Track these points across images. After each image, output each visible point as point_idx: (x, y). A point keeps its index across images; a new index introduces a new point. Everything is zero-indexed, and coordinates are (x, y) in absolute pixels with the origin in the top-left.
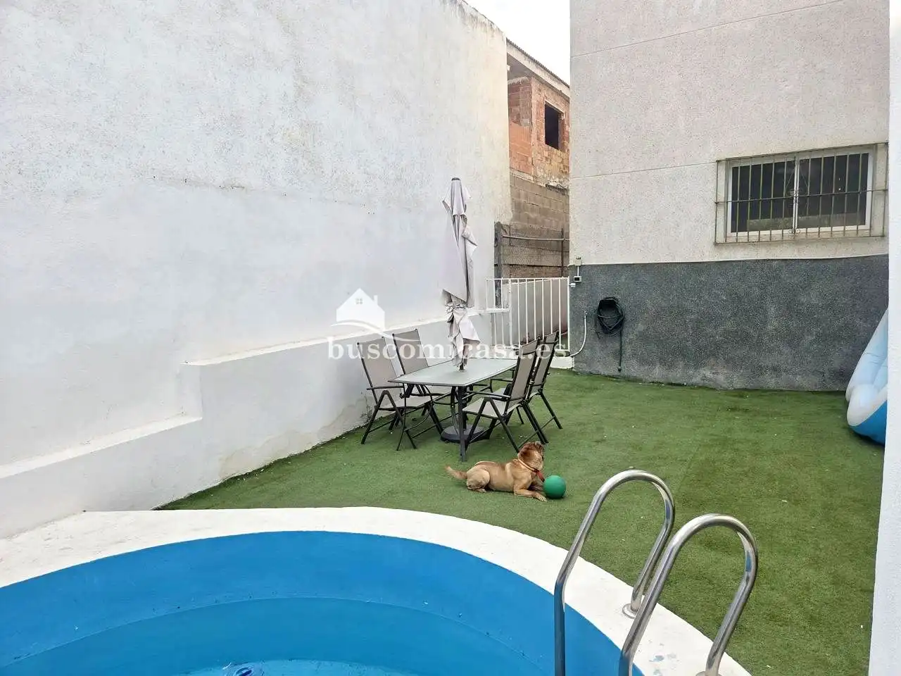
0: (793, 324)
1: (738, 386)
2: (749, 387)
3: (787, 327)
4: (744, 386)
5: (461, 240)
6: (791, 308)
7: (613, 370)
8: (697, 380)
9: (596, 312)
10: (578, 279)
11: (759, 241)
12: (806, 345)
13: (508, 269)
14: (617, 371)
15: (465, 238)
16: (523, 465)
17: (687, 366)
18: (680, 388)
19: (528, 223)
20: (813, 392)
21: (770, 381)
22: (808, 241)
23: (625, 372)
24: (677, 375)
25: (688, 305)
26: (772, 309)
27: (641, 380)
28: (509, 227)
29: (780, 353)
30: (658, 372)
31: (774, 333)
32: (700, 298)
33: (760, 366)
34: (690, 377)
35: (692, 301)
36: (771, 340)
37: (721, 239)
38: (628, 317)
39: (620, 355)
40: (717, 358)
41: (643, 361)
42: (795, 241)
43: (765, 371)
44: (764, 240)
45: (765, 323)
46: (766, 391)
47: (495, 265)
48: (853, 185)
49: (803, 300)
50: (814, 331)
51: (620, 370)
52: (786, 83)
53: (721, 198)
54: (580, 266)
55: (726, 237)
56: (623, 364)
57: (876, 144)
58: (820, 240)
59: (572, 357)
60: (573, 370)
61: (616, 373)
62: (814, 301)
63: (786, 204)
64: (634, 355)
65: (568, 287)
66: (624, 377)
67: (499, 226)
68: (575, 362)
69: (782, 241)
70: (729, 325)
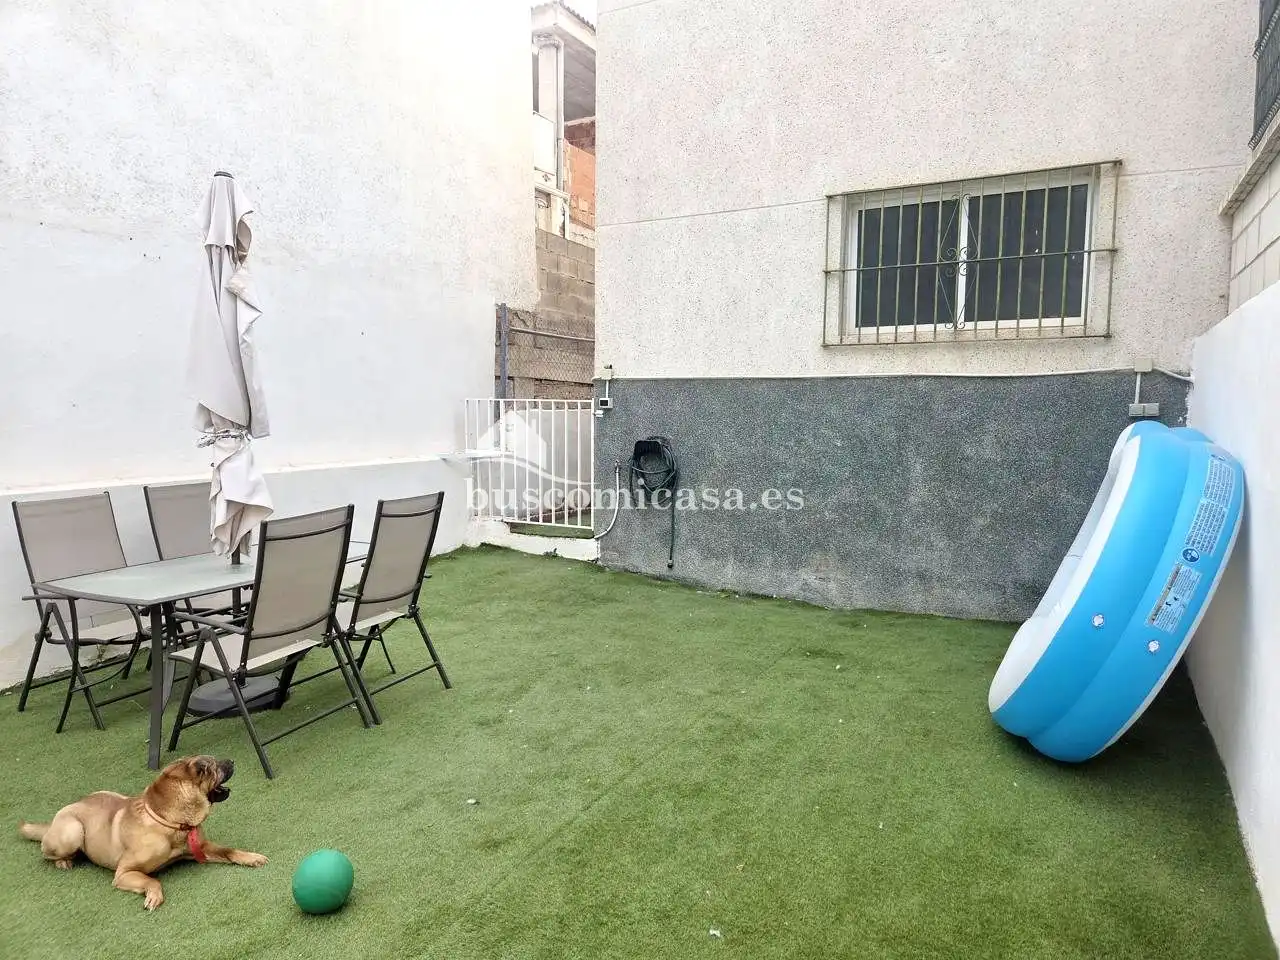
0: (953, 494)
1: (861, 604)
2: (877, 607)
3: (944, 501)
4: (869, 606)
5: (225, 298)
6: (950, 468)
7: (660, 568)
8: (793, 589)
9: (631, 461)
10: (605, 403)
11: (896, 342)
12: (974, 535)
13: (532, 387)
14: (666, 568)
15: (234, 295)
16: (148, 818)
17: (776, 565)
18: (765, 604)
19: (578, 311)
20: (986, 623)
21: (915, 600)
22: (979, 344)
23: (678, 571)
24: (762, 580)
25: (780, 455)
26: (918, 467)
27: (703, 588)
28: (534, 315)
29: (930, 547)
30: (730, 574)
31: (921, 510)
32: (799, 442)
33: (897, 570)
34: (782, 584)
35: (786, 447)
36: (917, 519)
37: (833, 338)
38: (684, 473)
39: (671, 537)
40: (826, 551)
41: (709, 553)
42: (957, 344)
43: (906, 579)
44: (904, 340)
45: (905, 491)
46: (903, 616)
47: (497, 378)
48: (1055, 242)
49: (969, 451)
50: (990, 506)
51: (670, 567)
52: (944, 56)
53: (835, 264)
54: (610, 381)
55: (842, 333)
56: (677, 558)
57: (1098, 165)
58: (1000, 343)
59: (597, 539)
60: (599, 563)
61: (663, 570)
62: (988, 453)
63: (942, 273)
64: (694, 540)
65: (592, 417)
66: (677, 580)
67: (502, 311)
68: (602, 549)
69: (934, 343)
70: (846, 493)
